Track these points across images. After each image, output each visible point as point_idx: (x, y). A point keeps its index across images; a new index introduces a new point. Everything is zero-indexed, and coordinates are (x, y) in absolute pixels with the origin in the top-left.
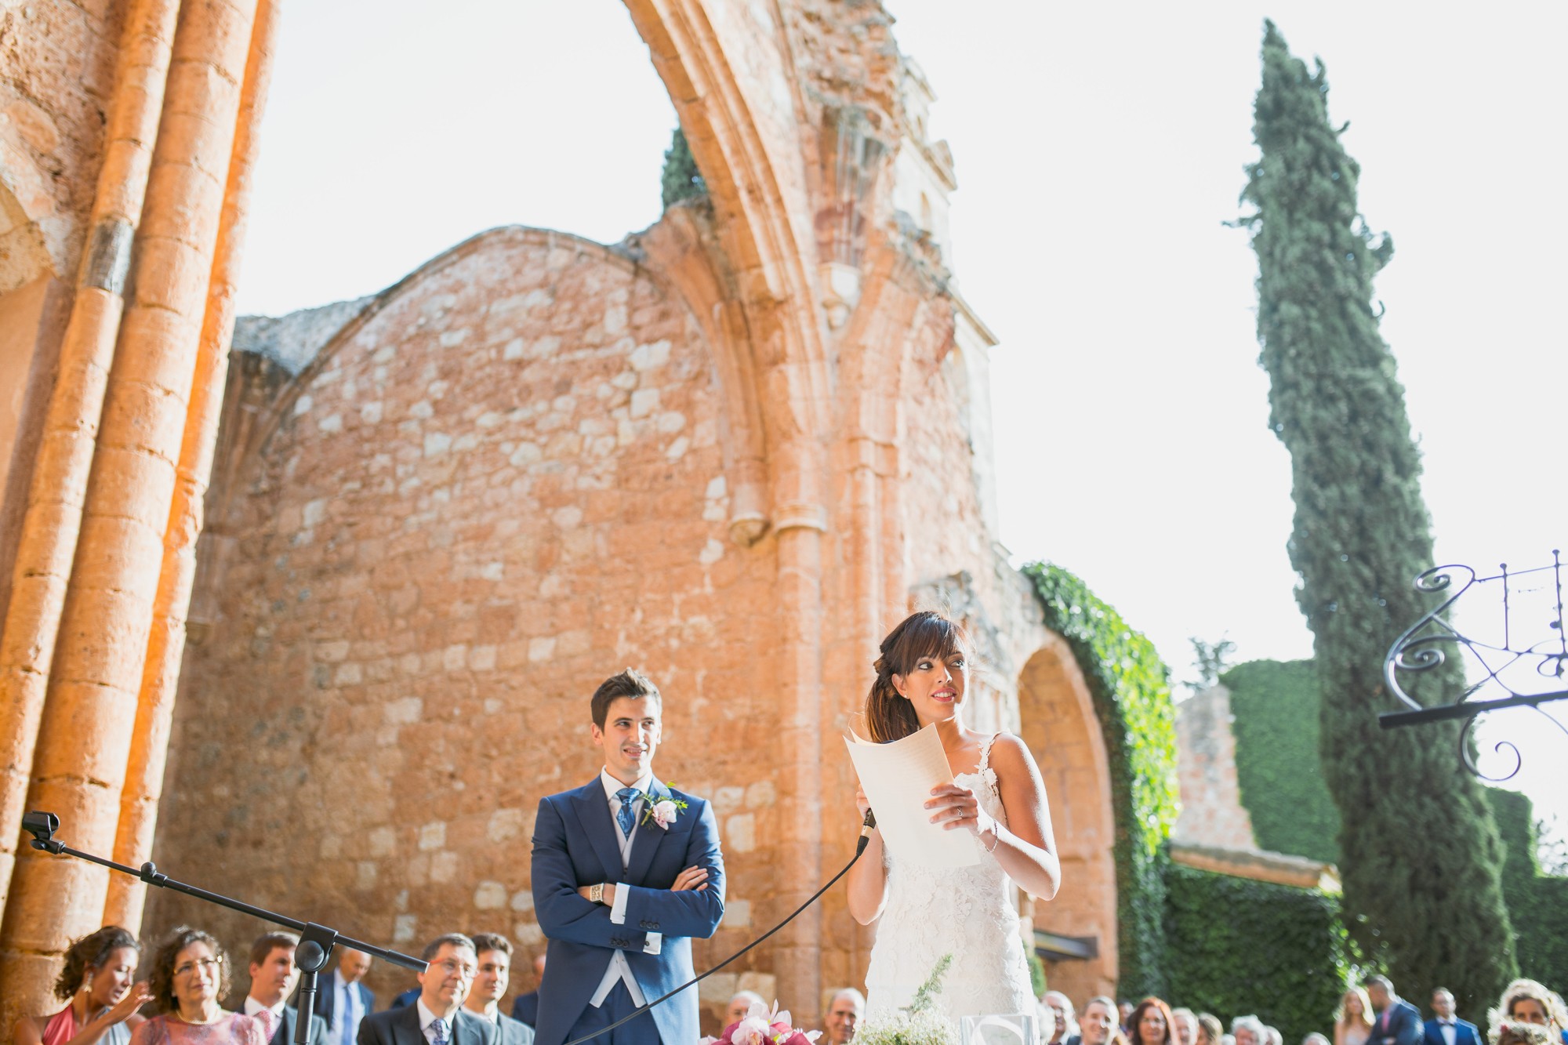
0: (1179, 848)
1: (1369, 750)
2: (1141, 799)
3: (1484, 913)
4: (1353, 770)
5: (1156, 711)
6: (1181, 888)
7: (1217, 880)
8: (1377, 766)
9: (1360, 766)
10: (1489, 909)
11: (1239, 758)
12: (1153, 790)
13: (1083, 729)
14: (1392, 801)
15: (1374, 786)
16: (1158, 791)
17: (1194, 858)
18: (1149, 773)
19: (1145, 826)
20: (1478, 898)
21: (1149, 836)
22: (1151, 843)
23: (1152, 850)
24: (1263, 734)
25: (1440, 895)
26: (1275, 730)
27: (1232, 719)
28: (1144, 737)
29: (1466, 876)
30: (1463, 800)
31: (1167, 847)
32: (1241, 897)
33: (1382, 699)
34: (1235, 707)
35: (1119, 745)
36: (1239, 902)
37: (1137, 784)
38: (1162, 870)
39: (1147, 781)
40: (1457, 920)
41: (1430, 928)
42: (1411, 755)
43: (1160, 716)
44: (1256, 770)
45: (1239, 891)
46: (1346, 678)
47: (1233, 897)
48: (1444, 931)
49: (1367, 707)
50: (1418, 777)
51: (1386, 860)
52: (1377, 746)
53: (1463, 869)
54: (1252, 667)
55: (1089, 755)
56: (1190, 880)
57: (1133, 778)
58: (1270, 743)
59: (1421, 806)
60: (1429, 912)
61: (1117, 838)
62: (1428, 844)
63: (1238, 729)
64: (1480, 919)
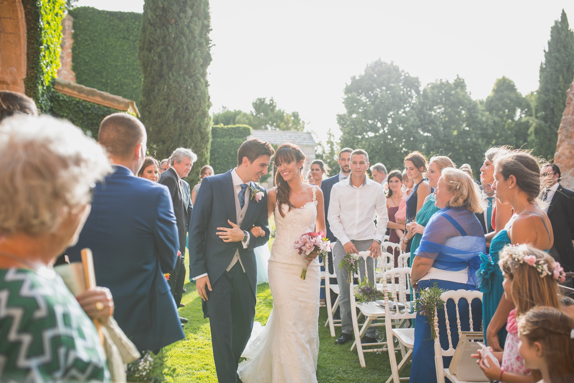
0: (59, 84)
1: (165, 50)
2: (44, 56)
3: (203, 130)
4: (156, 58)
5: (55, 12)
6: (59, 104)
7: (78, 102)
8: (167, 58)
9: (160, 56)
10: (205, 129)
11: (74, 49)
12: (50, 53)
13: (15, 11)
14: (173, 75)
15: (165, 67)
16: (52, 53)
17: (66, 90)
18: (49, 43)
19: (45, 70)
20: (201, 124)
21: (46, 76)
22: (47, 80)
23: (47, 83)
24: (86, 40)
25: (187, 121)
26: (92, 40)
27: (73, 31)
28: (48, 23)
29: (198, 113)
30: (202, 80)
31: (54, 82)
32: (90, 112)
33: (174, 25)
34: (74, 27)
35: (35, 24)
36: (88, 114)
37: (42, 47)
38: (50, 94)
39: (48, 48)
40: (192, 133)
41: (180, 135)
42: (184, 56)
43: (57, 15)
44: (81, 56)
45: (89, 109)
46: (159, 12)
47: (85, 111)
48: (186, 137)
49: (167, 28)
50: (186, 65)
51: (167, 102)
52: (169, 48)
53: (198, 111)
54: (85, 9)
55: (17, 27)
56: (64, 100)
57: (41, 44)
58: (88, 45)
59: (185, 80)
60: (181, 128)
61: (27, 74)
62: (185, 97)
63: (75, 36)
64: (201, 132)
